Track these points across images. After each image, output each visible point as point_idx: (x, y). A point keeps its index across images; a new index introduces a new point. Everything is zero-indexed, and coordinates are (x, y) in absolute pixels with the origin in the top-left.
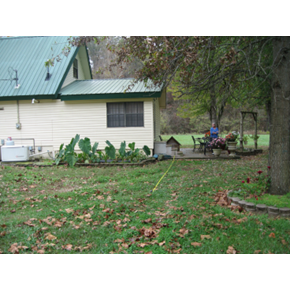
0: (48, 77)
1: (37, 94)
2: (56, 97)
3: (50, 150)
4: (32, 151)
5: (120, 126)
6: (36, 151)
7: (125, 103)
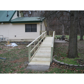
0: (8, 16)
1: (3, 21)
2: (9, 22)
3: (8, 39)
4: (2, 39)
5: (29, 32)
6: (4, 39)
7: (31, 24)
